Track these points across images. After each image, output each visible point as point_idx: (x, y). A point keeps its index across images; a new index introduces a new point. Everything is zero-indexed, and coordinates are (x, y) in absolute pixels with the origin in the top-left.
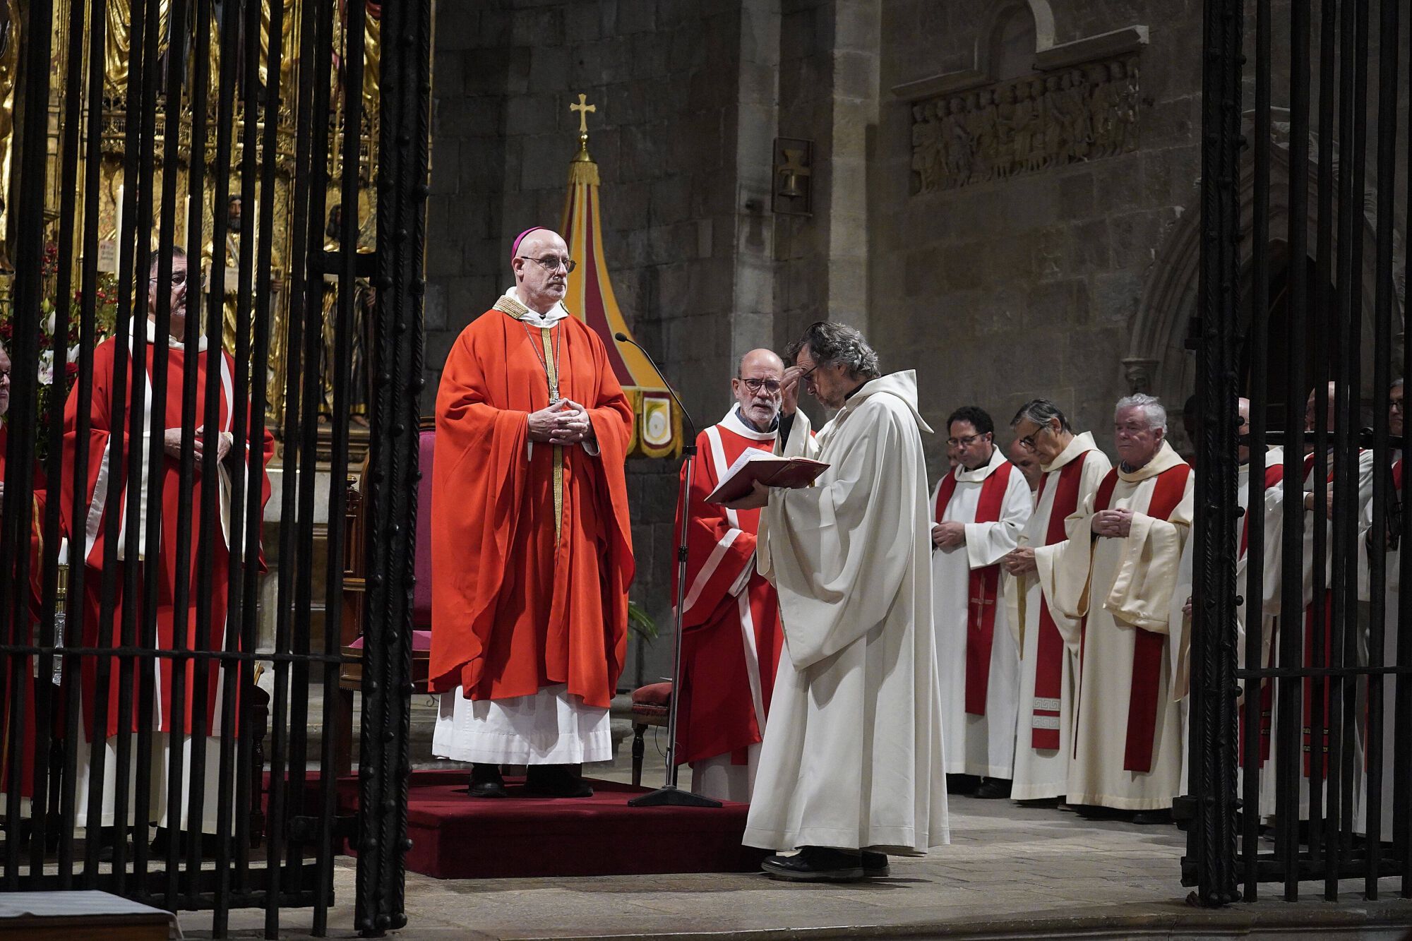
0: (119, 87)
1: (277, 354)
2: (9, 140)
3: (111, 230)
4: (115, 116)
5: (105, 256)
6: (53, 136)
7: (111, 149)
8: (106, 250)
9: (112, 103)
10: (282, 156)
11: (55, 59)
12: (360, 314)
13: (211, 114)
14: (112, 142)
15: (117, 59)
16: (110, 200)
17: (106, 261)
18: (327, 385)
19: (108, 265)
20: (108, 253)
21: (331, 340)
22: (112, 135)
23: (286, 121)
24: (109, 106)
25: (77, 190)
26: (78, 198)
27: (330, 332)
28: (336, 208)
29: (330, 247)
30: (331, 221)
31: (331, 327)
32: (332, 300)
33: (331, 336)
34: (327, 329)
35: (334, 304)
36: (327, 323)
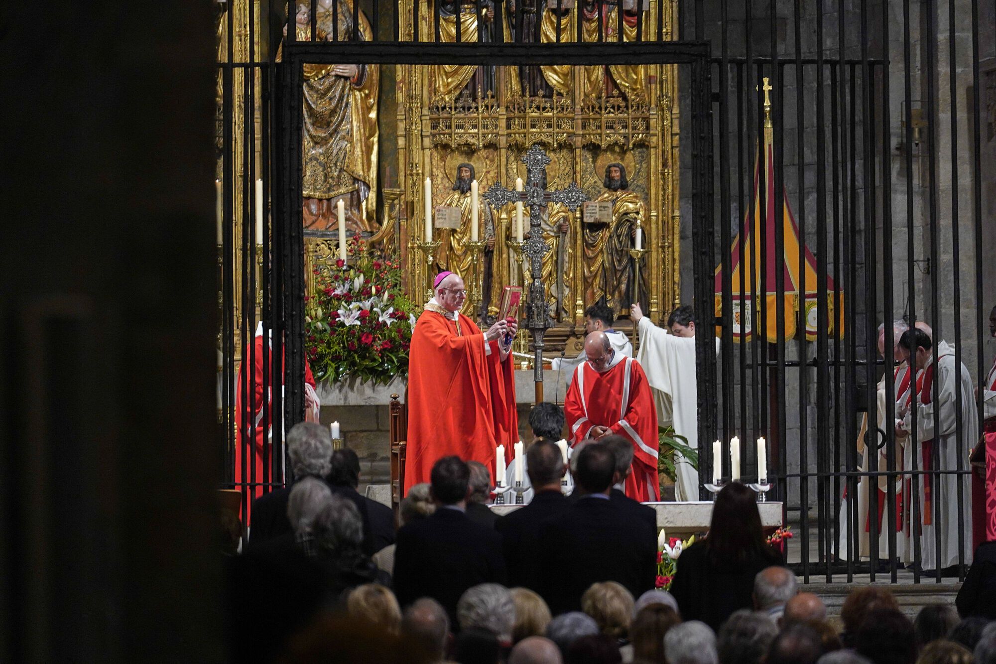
0: (446, 96)
1: (571, 275)
2: (375, 139)
4: (443, 118)
5: (440, 217)
6: (401, 136)
7: (442, 141)
9: (440, 109)
10: (565, 135)
11: (401, 82)
13: (512, 109)
14: (442, 136)
15: (444, 77)
16: (445, 175)
17: (441, 221)
19: (443, 223)
20: (442, 215)
22: (441, 132)
23: (567, 108)
24: (438, 110)
25: (420, 171)
26: (421, 177)
27: (608, 257)
28: (610, 167)
29: (606, 195)
30: (606, 176)
31: (608, 254)
32: (608, 234)
33: (608, 260)
34: (605, 256)
35: (610, 237)
36: (605, 251)
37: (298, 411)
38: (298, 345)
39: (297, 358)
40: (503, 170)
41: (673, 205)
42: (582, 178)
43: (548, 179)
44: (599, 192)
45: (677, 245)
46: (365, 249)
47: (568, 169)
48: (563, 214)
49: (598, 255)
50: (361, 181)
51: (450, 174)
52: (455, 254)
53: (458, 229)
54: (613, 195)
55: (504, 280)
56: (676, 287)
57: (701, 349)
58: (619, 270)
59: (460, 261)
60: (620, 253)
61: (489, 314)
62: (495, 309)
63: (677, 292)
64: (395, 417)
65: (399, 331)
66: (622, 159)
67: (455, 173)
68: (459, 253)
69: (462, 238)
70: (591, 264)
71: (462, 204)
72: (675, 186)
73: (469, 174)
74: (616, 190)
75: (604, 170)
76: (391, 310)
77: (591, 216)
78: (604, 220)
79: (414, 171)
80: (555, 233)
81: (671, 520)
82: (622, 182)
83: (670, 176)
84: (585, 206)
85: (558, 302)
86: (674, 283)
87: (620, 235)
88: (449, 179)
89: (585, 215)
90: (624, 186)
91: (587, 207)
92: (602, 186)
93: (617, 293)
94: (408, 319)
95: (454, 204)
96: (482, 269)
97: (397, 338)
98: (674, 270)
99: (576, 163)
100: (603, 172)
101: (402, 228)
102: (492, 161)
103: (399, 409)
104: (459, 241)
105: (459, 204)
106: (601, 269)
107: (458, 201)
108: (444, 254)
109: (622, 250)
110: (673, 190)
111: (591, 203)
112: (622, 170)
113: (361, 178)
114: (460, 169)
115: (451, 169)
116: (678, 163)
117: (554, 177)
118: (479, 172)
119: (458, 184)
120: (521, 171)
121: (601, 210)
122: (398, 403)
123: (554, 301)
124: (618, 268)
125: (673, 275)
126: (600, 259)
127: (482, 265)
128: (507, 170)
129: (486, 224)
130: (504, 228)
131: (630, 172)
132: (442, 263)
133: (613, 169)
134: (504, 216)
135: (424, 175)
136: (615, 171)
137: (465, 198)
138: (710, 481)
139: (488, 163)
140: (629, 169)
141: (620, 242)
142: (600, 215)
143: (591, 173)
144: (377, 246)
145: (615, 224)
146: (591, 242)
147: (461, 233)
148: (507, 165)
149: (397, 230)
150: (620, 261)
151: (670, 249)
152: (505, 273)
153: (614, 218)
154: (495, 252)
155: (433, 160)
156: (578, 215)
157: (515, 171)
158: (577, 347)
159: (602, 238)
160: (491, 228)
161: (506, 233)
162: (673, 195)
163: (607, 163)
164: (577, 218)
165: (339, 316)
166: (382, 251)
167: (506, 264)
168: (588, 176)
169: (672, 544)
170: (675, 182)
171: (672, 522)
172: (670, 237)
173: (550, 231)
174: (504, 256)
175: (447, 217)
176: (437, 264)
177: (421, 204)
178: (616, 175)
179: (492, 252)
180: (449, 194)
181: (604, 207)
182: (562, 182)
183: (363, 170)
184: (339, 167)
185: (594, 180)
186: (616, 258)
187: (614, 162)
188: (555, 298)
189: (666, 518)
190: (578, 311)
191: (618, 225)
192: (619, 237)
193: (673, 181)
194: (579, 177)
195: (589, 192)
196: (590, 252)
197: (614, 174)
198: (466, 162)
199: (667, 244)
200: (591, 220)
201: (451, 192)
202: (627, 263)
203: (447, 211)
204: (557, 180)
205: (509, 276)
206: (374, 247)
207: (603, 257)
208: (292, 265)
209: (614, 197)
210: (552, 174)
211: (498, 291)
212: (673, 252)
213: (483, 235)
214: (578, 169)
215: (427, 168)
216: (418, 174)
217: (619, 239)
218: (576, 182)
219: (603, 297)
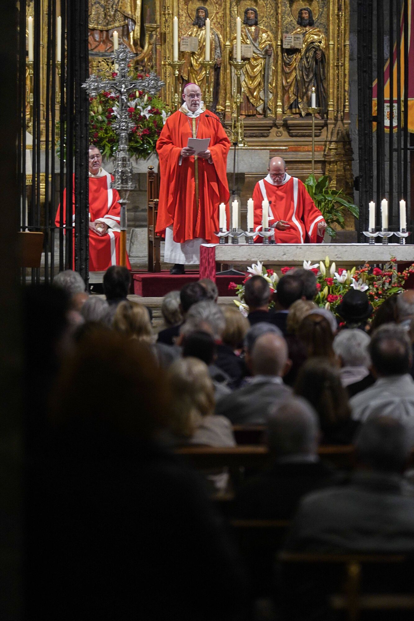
1: (274, 85)
3: (189, 30)
5: (184, 43)
8: (184, 41)
12: (314, 63)
16: (187, 15)
17: (184, 46)
18: (299, 99)
19: (186, 48)
20: (186, 42)
21: (300, 77)
25: (171, 12)
26: (171, 16)
27: (299, 73)
28: (301, 10)
29: (299, 30)
30: (299, 17)
31: (299, 70)
32: (300, 57)
33: (300, 75)
34: (298, 71)
35: (301, 59)
36: (297, 68)
37: (84, 177)
38: (84, 132)
39: (84, 141)
40: (228, 12)
41: (345, 37)
42: (282, 18)
43: (259, 18)
44: (294, 27)
45: (347, 65)
46: (132, 65)
47: (272, 11)
48: (269, 42)
49: (292, 71)
50: (130, 18)
51: (191, 14)
52: (194, 70)
53: (196, 52)
54: (303, 30)
55: (227, 87)
56: (346, 93)
57: (363, 138)
58: (307, 82)
59: (198, 74)
60: (308, 70)
61: (217, 111)
62: (222, 108)
63: (347, 97)
64: (151, 182)
65: (155, 122)
66: (310, 5)
67: (194, 13)
68: (197, 68)
69: (199, 58)
70: (288, 77)
71: (199, 35)
72: (346, 24)
73: (204, 14)
74: (305, 26)
75: (298, 12)
76: (149, 108)
77: (288, 44)
78: (297, 47)
79: (167, 12)
80: (263, 55)
81: (339, 256)
82: (309, 21)
83: (343, 17)
84: (284, 37)
85: (264, 103)
86: (345, 91)
87: (308, 57)
88: (190, 17)
89: (284, 43)
90: (311, 24)
91: (286, 37)
92: (296, 23)
93: (305, 97)
94: (161, 114)
95: (194, 35)
96: (213, 80)
97: (153, 127)
98: (345, 82)
99: (278, 7)
100: (296, 13)
101: (158, 51)
102: (220, 5)
103: (154, 176)
104: (197, 60)
105: (197, 35)
106: (294, 81)
107: (197, 33)
108: (186, 69)
109: (309, 68)
110: (345, 27)
111: (288, 35)
112: (310, 12)
113: (130, 16)
114: (198, 11)
115: (192, 10)
116: (349, 8)
117: (263, 17)
118: (211, 13)
119: (197, 21)
120: (240, 12)
121: (295, 40)
122: (153, 173)
123: (262, 102)
124: (306, 80)
125: (344, 85)
126: (294, 74)
127: (213, 77)
128: (230, 12)
129: (216, 49)
130: (228, 52)
131: (315, 14)
132: (185, 75)
133: (304, 12)
134: (228, 43)
135: (173, 14)
136: (305, 13)
137: (201, 31)
138: (367, 230)
139: (218, 6)
140: (315, 12)
141: (308, 62)
142: (294, 43)
143: (288, 15)
144: (140, 63)
145: (304, 49)
146: (288, 62)
147: (198, 55)
148: (230, 8)
149: (154, 52)
150: (308, 76)
151: (343, 68)
152: (228, 83)
153: (304, 46)
154: (222, 68)
155: (180, 4)
156: (279, 43)
157: (236, 12)
158: (278, 135)
159: (295, 59)
160: (219, 51)
161: (229, 55)
162: (345, 30)
163: (300, 8)
164: (278, 45)
165: (113, 111)
166: (144, 66)
167: (229, 77)
168: (286, 16)
169: (340, 273)
170: (346, 21)
171: (340, 258)
172: (343, 59)
173: (260, 54)
174: (228, 71)
175: (188, 44)
176: (182, 76)
177: (171, 35)
178: (306, 16)
179: (220, 68)
180: (190, 28)
181: (297, 38)
182: (269, 20)
183: (131, 11)
184: (114, 9)
185: (291, 19)
186: (305, 74)
187: (304, 7)
188: (263, 100)
189: (336, 255)
190: (278, 109)
191: (307, 50)
192: (307, 58)
193: (345, 20)
194: (280, 17)
195: (287, 27)
196: (287, 69)
197: (304, 15)
198: (203, 6)
199: (340, 64)
200: (289, 47)
201: (192, 26)
202: (313, 77)
203: (189, 39)
204: (265, 19)
205: (231, 85)
206: (138, 64)
207: (296, 73)
208: (80, 77)
209: (304, 31)
210: (262, 14)
211: (224, 95)
212: (345, 69)
213: (213, 56)
214: (280, 11)
215: (176, 10)
216: (169, 14)
217: (307, 60)
218: (278, 21)
219: (296, 100)
